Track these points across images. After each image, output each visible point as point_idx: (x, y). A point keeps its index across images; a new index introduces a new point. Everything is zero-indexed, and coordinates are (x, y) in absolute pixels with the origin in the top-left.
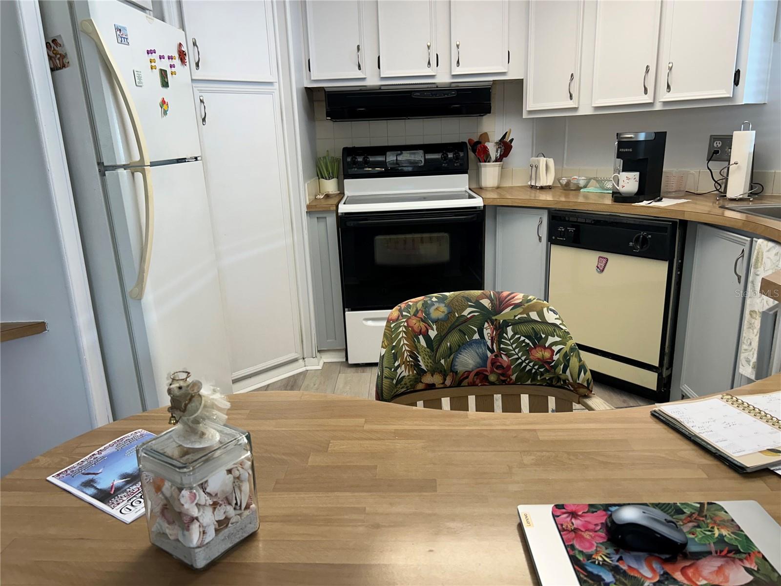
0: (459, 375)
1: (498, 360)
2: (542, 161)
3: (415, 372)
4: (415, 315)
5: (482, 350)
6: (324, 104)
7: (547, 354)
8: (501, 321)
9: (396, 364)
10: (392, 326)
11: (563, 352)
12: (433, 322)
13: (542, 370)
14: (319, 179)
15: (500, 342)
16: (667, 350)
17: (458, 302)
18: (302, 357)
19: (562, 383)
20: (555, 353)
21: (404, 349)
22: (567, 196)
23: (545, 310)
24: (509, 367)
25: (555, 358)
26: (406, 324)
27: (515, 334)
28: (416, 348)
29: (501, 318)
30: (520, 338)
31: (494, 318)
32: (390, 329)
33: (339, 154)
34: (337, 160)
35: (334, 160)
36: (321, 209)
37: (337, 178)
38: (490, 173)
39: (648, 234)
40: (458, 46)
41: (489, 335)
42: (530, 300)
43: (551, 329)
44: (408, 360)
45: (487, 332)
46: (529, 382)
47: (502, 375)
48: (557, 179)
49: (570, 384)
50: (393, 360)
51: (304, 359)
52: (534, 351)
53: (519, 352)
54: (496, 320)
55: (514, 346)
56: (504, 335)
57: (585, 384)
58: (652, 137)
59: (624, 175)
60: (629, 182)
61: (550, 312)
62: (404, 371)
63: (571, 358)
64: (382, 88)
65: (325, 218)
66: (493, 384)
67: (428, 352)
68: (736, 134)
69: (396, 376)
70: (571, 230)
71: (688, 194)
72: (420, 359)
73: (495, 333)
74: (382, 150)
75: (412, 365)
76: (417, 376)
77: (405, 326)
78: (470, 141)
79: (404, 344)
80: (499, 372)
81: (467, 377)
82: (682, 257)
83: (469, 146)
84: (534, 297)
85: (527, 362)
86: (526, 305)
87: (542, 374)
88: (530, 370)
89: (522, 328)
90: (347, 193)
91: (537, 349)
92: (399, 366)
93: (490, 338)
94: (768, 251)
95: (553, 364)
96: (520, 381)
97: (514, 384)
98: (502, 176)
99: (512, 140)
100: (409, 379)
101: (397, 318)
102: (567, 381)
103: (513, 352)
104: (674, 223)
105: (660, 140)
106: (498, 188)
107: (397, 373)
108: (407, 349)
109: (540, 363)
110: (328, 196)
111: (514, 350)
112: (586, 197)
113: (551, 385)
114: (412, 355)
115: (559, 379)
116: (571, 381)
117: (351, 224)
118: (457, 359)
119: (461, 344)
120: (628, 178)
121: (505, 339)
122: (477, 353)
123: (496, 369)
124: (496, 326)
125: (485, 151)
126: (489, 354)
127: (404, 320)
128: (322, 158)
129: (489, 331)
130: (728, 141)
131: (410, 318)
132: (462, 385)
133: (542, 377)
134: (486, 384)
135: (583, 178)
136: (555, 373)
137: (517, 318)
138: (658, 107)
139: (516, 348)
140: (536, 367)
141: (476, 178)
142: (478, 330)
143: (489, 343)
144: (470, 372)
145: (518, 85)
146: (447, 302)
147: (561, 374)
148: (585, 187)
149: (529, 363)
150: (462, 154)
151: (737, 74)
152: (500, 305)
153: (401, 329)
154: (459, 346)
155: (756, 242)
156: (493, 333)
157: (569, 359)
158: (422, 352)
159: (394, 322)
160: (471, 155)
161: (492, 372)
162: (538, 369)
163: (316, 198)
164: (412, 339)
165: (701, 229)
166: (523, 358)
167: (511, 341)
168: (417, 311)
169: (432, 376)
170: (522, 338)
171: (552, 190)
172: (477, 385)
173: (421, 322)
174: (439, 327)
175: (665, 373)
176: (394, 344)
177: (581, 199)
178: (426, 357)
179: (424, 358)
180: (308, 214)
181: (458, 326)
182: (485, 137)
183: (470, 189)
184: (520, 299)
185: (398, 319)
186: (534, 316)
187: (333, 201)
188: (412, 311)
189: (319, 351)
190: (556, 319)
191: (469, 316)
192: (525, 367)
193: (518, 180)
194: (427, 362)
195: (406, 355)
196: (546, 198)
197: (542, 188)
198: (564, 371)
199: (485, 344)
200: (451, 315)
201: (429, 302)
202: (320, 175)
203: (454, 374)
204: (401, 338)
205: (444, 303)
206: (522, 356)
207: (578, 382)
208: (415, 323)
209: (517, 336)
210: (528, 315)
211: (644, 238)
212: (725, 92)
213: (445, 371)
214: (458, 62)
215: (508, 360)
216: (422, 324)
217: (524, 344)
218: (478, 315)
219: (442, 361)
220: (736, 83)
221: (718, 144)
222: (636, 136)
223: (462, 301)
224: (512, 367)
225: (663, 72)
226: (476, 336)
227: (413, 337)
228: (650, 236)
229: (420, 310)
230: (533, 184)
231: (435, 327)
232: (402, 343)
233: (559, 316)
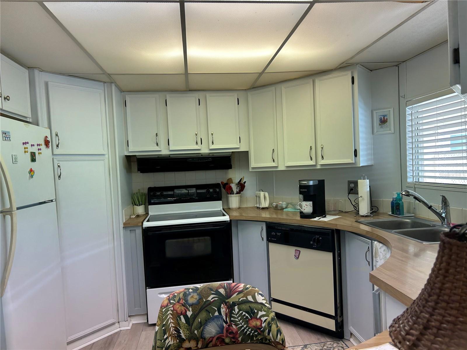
0: (207, 340)
1: (230, 328)
2: (262, 194)
3: (178, 341)
4: (178, 302)
5: (220, 322)
6: (136, 163)
7: (258, 323)
8: (231, 303)
9: (165, 337)
10: (163, 310)
11: (267, 321)
12: (189, 306)
13: (256, 333)
14: (133, 205)
15: (231, 317)
16: (338, 305)
17: (205, 291)
18: (117, 321)
19: (268, 341)
20: (263, 322)
21: (171, 326)
22: (276, 213)
23: (256, 294)
24: (237, 332)
25: (263, 325)
26: (172, 309)
27: (240, 310)
28: (179, 324)
29: (231, 301)
30: (242, 313)
31: (227, 301)
32: (162, 313)
33: (146, 191)
34: (145, 194)
35: (142, 194)
36: (132, 225)
37: (145, 205)
38: (234, 201)
39: (320, 237)
40: (212, 134)
41: (224, 312)
42: (248, 288)
43: (260, 306)
44: (173, 333)
45: (223, 310)
46: (249, 342)
47: (233, 338)
48: (271, 204)
49: (272, 342)
50: (163, 334)
51: (119, 322)
52: (251, 321)
53: (242, 322)
54: (228, 302)
55: (239, 318)
56: (233, 311)
57: (281, 342)
58: (317, 183)
59: (304, 203)
60: (308, 207)
61: (259, 295)
62: (171, 341)
63: (272, 325)
64: (171, 156)
65: (135, 230)
66: (227, 344)
67: (186, 326)
68: (360, 182)
69: (165, 345)
70: (279, 234)
71: (341, 212)
72: (181, 331)
73: (227, 311)
74: (172, 188)
75: (176, 336)
76: (179, 343)
77: (172, 310)
78: (222, 182)
79: (171, 322)
80: (231, 336)
81: (211, 341)
82: (339, 249)
83: (221, 186)
84: (250, 286)
85: (247, 328)
86: (245, 291)
87: (256, 336)
88: (250, 334)
89: (244, 306)
90: (151, 213)
91: (253, 320)
92: (167, 338)
93: (225, 314)
94: (380, 248)
95: (262, 329)
96: (244, 341)
97: (241, 343)
98: (241, 201)
99: (245, 182)
100: (174, 346)
101: (167, 304)
102: (271, 341)
103: (239, 323)
104: (333, 231)
105: (321, 184)
106: (239, 208)
107: (166, 343)
108: (173, 325)
109: (255, 329)
110: (138, 216)
111: (239, 321)
112: (287, 214)
113: (262, 343)
114: (176, 329)
115: (266, 339)
116: (273, 340)
117: (150, 234)
118: (205, 330)
119: (207, 320)
120: (306, 205)
121: (234, 314)
122: (217, 324)
123: (230, 334)
124: (228, 306)
125: (231, 188)
126: (225, 325)
127: (171, 306)
128: (135, 194)
129: (224, 309)
130: (356, 183)
131: (175, 304)
132: (209, 346)
133: (257, 338)
134: (224, 344)
135: (285, 203)
136: (263, 335)
137: (240, 300)
138: (319, 167)
139: (240, 320)
140: (253, 332)
141: (226, 202)
142: (217, 309)
143: (224, 318)
144: (213, 337)
145: (245, 155)
146: (198, 292)
147: (267, 336)
148: (286, 208)
149: (248, 329)
150: (218, 190)
151: (356, 151)
152: (230, 292)
153: (169, 312)
154: (206, 321)
155: (374, 243)
156: (226, 310)
157: (271, 325)
158: (183, 326)
159: (164, 308)
160: (223, 190)
161: (227, 336)
162: (254, 332)
163: (130, 217)
164: (176, 319)
165: (347, 235)
166: (245, 326)
167: (238, 315)
168: (180, 299)
169: (189, 342)
170: (244, 313)
171: (269, 210)
172: (218, 346)
173: (182, 306)
174: (193, 309)
175: (339, 320)
176: (164, 323)
177: (284, 217)
178: (185, 330)
179: (184, 331)
180: (124, 229)
181: (205, 308)
182: (230, 180)
183: (223, 209)
184: (241, 288)
185: (167, 306)
186: (250, 298)
187: (141, 220)
188: (177, 300)
189: (129, 316)
190: (262, 300)
191: (212, 301)
192: (246, 332)
193: (250, 204)
194: (186, 333)
195: (172, 330)
196: (266, 215)
197: (263, 208)
198: (269, 334)
199: (222, 318)
200: (201, 300)
201: (187, 292)
202: (134, 204)
203: (203, 339)
204: (169, 318)
205: (197, 292)
206: (244, 325)
207: (277, 341)
208: (179, 308)
209: (241, 312)
210: (247, 298)
211: (318, 239)
212: (351, 160)
213: (197, 338)
214: (213, 142)
215: (236, 328)
216: (183, 308)
217: (245, 317)
218: (217, 300)
219: (196, 332)
220: (356, 155)
221: (352, 185)
222: (308, 183)
223: (207, 291)
224: (239, 332)
225: (319, 150)
226: (217, 314)
227: (177, 316)
228: (321, 238)
229: (182, 298)
230: (258, 206)
231: (191, 309)
232: (169, 322)
233: (265, 298)
